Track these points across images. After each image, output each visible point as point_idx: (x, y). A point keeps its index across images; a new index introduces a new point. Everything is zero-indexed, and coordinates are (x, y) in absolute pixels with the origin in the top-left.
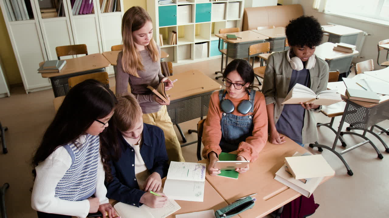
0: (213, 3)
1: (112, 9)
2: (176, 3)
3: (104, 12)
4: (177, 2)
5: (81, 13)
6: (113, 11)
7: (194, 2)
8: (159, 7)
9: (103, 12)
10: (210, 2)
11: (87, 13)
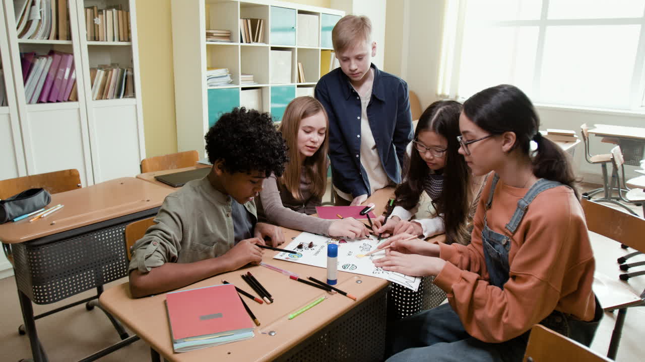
0: (298, 86)
1: (116, 93)
2: (238, 84)
3: (96, 99)
4: (240, 82)
5: (44, 99)
6: (118, 96)
7: (268, 84)
8: (209, 90)
9: (94, 99)
10: (293, 84)
11: (59, 100)
